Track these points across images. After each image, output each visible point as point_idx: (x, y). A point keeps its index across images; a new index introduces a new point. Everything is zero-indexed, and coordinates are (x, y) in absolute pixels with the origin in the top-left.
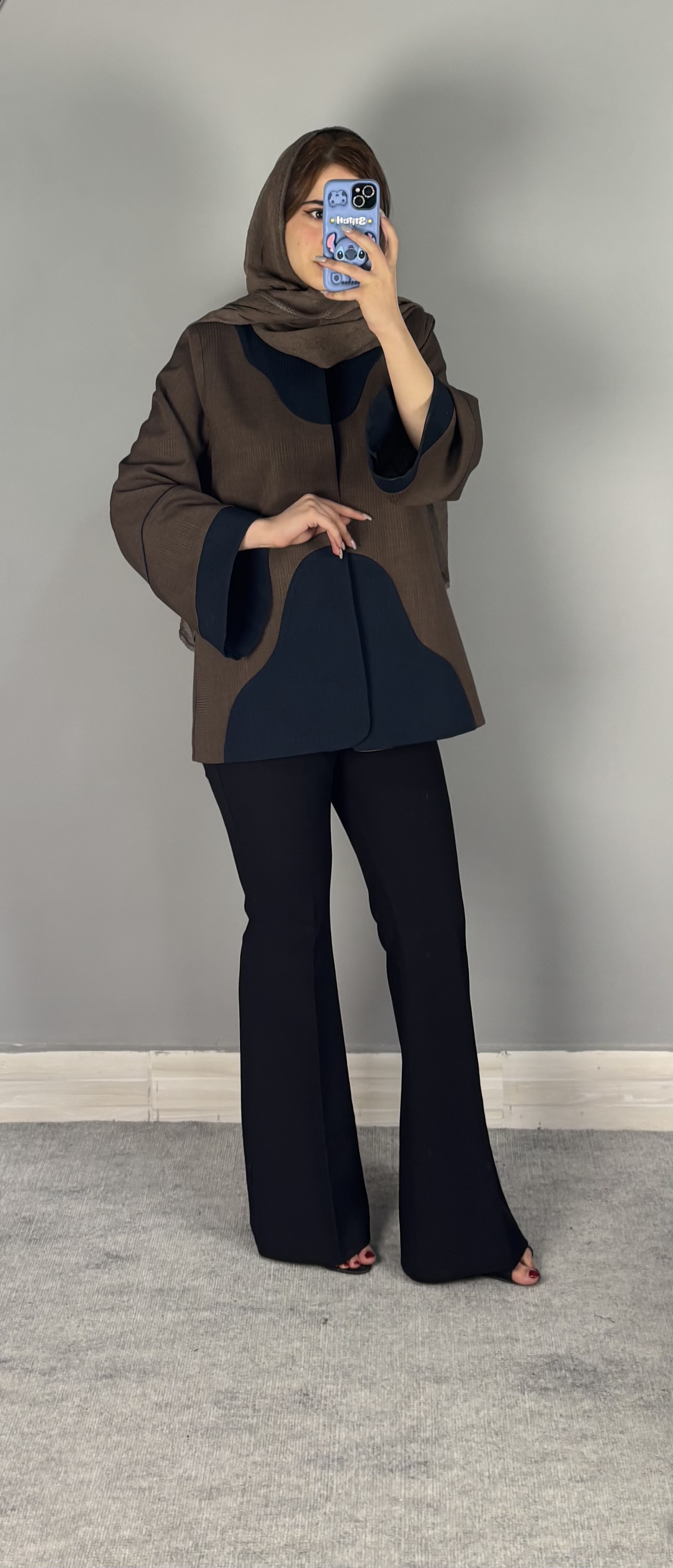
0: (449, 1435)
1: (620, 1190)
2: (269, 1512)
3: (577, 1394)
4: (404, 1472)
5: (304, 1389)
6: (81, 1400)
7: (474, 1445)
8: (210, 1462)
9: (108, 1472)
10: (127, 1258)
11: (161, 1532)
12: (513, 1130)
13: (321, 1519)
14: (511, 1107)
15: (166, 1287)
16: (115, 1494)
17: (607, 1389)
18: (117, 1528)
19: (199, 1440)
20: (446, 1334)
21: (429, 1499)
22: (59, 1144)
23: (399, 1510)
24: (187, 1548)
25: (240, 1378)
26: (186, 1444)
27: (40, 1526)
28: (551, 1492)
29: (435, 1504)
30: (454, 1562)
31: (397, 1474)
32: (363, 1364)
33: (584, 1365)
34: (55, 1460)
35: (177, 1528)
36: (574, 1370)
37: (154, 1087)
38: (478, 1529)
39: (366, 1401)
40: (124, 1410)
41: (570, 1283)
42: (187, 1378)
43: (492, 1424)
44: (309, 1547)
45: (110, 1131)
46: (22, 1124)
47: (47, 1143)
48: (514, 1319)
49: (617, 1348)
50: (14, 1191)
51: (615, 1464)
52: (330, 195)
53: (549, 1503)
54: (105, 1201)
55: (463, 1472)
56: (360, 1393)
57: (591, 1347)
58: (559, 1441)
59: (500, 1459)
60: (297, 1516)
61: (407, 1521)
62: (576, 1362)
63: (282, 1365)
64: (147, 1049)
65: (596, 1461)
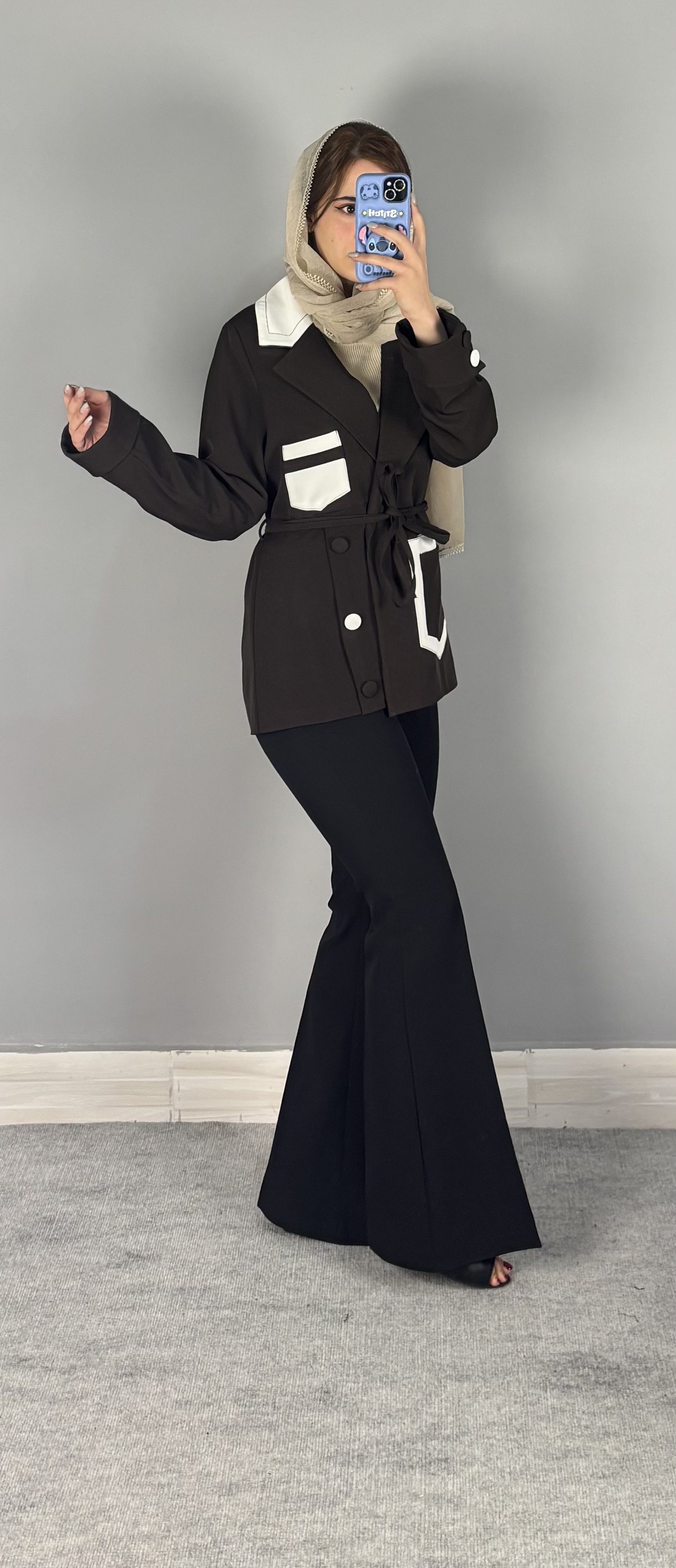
0: (471, 1433)
1: (646, 1188)
2: (288, 1508)
3: (600, 1392)
4: (424, 1468)
5: (324, 1387)
6: (100, 1399)
7: (495, 1442)
8: (229, 1459)
9: (128, 1469)
10: (148, 1258)
11: (180, 1528)
12: (538, 1130)
13: (340, 1515)
14: (536, 1106)
15: (188, 1285)
16: (134, 1491)
17: (630, 1386)
18: (136, 1524)
19: (219, 1437)
20: (469, 1332)
21: (449, 1495)
22: (80, 1145)
23: (419, 1506)
24: (206, 1543)
25: (260, 1377)
26: (205, 1441)
27: (60, 1522)
28: (573, 1487)
29: (455, 1500)
30: (475, 1558)
31: (417, 1471)
32: (384, 1362)
33: (607, 1363)
34: (74, 1457)
35: (197, 1524)
36: (597, 1367)
37: (175, 1088)
38: (498, 1525)
39: (387, 1399)
40: (144, 1408)
41: (593, 1282)
42: (208, 1376)
43: (514, 1421)
44: (328, 1543)
45: (132, 1132)
46: (43, 1125)
47: (69, 1143)
48: (537, 1318)
49: (641, 1345)
50: (35, 1192)
51: (638, 1461)
52: (362, 189)
53: (570, 1499)
54: (126, 1200)
55: (484, 1468)
56: (381, 1391)
57: (614, 1344)
58: (581, 1439)
59: (522, 1456)
60: (317, 1512)
61: (427, 1517)
62: (599, 1360)
63: (303, 1363)
64: (169, 1049)
65: (618, 1458)
